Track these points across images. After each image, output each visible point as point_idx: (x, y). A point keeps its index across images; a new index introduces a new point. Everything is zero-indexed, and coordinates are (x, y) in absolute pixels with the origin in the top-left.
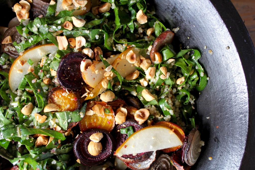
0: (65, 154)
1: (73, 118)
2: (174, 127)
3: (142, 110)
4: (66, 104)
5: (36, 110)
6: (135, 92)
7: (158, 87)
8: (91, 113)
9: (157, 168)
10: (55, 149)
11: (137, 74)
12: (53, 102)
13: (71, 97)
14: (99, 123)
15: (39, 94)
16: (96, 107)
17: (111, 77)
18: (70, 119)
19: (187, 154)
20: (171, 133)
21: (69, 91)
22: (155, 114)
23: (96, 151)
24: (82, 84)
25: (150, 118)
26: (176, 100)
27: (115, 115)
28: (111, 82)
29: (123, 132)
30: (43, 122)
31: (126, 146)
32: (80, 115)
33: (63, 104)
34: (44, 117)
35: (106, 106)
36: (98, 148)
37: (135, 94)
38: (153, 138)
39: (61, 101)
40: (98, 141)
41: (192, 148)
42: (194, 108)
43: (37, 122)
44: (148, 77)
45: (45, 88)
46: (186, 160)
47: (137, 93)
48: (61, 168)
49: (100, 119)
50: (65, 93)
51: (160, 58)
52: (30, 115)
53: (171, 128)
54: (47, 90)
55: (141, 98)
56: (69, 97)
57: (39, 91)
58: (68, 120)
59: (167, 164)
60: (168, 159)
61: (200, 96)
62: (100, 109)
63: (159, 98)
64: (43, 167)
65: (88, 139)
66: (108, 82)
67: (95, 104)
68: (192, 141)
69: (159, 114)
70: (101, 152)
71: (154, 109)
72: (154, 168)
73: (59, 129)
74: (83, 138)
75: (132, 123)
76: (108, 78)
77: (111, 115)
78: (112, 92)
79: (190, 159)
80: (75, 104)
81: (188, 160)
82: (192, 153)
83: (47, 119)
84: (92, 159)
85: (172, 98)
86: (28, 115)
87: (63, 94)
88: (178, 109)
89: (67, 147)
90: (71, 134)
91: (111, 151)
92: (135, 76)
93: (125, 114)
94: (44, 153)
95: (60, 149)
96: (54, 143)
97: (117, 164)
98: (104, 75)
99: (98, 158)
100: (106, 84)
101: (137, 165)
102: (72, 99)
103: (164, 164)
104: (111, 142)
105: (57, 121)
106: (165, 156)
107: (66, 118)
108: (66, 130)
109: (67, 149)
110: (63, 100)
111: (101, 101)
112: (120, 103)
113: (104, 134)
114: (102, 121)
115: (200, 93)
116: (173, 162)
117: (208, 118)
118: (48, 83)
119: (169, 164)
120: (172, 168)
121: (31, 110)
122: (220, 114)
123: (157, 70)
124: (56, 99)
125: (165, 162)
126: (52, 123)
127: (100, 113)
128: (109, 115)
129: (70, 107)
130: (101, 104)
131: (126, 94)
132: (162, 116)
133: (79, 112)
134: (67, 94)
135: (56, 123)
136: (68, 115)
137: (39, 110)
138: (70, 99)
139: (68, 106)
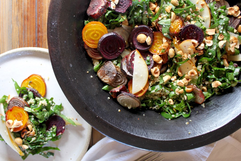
0: (142, 20)
1: (165, 29)
2: (145, 91)
3: (159, 73)
4: (174, 26)
5: (174, 7)
6: (169, 71)
7: (170, 86)
8: (164, 40)
9: (119, 76)
10: (147, 14)
11: (181, 75)
12: (176, 19)
13: (177, 30)
14: (156, 44)
15: (183, 11)
16: (167, 45)
17: (183, 57)
18: (165, 27)
19: (128, 95)
20: (142, 88)
21: (181, 30)
22: (154, 81)
23: (141, 39)
24: (183, 39)
25: (152, 77)
26: (158, 97)
27: (159, 55)
28: (180, 57)
29: (148, 58)
30: (165, 10)
31: (140, 57)
32: (166, 33)
33: (174, 25)
34: (169, 11)
35: (166, 51)
36: (142, 40)
37: (168, 71)
38: (141, 76)
39: (176, 24)
40: (146, 41)
41: (131, 99)
42: (150, 108)
43: (167, 7)
44: (178, 81)
45: (184, 15)
46: (124, 94)
47: (168, 72)
48: (135, 15)
49: (158, 45)
50: (180, 27)
51: (188, 91)
52: (170, 3)
53: (144, 89)
54: (183, 17)
55: (165, 75)
56: (177, 29)
57: (185, 11)
58: (164, 25)
59: (119, 82)
60: (122, 84)
61: (158, 113)
62: (165, 46)
63: (163, 86)
64: (140, 4)
65: (148, 35)
66: (181, 55)
67: (169, 44)
68: (136, 100)
69: (152, 84)
70: (138, 42)
71: (157, 81)
72: (120, 73)
73: (160, 19)
74: (150, 32)
75: (152, 65)
76: (183, 55)
77: (159, 53)
78: (173, 56)
79: (123, 97)
80: (172, 32)
81: (123, 95)
82: (127, 99)
83: (167, 13)
84: (135, 35)
85: (160, 94)
86: (171, 2)
87: (180, 26)
88: (152, 97)
89: (146, 21)
90: (152, 25)
91: (138, 48)
92: (179, 73)
93: (158, 61)
94: (146, 6)
95: (146, 17)
96: (150, 14)
97: (125, 51)
98: (185, 54)
99: (135, 39)
100: (180, 53)
101: (125, 63)
102: (176, 30)
103: (120, 81)
104: (143, 49)
105: (165, 18)
106: (125, 82)
107: (167, 24)
108: (158, 23)
109: (145, 21)
110: (176, 25)
111: (170, 48)
112: (164, 60)
113: (149, 46)
114: (156, 46)
115: (159, 113)
116: (122, 86)
117: (144, 115)
118: (188, 18)
119: (119, 84)
120: (115, 86)
121: (174, 4)
122: (147, 122)
123: (181, 88)
124: (178, 21)
125: (121, 81)
126: (164, 15)
127: (163, 46)
128: (160, 51)
129: (172, 28)
130: (168, 48)
131: (169, 66)
132: (151, 85)
133: (167, 33)
134: (179, 28)
135: (164, 18)
136: (168, 26)
137: (173, 9)
138: (176, 29)
139: (172, 27)
